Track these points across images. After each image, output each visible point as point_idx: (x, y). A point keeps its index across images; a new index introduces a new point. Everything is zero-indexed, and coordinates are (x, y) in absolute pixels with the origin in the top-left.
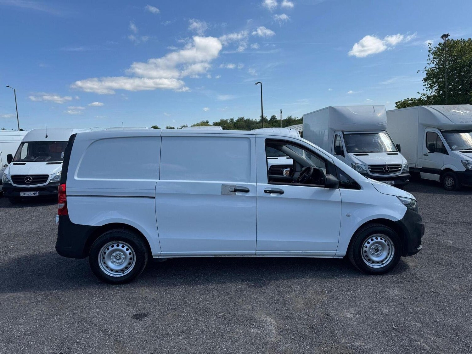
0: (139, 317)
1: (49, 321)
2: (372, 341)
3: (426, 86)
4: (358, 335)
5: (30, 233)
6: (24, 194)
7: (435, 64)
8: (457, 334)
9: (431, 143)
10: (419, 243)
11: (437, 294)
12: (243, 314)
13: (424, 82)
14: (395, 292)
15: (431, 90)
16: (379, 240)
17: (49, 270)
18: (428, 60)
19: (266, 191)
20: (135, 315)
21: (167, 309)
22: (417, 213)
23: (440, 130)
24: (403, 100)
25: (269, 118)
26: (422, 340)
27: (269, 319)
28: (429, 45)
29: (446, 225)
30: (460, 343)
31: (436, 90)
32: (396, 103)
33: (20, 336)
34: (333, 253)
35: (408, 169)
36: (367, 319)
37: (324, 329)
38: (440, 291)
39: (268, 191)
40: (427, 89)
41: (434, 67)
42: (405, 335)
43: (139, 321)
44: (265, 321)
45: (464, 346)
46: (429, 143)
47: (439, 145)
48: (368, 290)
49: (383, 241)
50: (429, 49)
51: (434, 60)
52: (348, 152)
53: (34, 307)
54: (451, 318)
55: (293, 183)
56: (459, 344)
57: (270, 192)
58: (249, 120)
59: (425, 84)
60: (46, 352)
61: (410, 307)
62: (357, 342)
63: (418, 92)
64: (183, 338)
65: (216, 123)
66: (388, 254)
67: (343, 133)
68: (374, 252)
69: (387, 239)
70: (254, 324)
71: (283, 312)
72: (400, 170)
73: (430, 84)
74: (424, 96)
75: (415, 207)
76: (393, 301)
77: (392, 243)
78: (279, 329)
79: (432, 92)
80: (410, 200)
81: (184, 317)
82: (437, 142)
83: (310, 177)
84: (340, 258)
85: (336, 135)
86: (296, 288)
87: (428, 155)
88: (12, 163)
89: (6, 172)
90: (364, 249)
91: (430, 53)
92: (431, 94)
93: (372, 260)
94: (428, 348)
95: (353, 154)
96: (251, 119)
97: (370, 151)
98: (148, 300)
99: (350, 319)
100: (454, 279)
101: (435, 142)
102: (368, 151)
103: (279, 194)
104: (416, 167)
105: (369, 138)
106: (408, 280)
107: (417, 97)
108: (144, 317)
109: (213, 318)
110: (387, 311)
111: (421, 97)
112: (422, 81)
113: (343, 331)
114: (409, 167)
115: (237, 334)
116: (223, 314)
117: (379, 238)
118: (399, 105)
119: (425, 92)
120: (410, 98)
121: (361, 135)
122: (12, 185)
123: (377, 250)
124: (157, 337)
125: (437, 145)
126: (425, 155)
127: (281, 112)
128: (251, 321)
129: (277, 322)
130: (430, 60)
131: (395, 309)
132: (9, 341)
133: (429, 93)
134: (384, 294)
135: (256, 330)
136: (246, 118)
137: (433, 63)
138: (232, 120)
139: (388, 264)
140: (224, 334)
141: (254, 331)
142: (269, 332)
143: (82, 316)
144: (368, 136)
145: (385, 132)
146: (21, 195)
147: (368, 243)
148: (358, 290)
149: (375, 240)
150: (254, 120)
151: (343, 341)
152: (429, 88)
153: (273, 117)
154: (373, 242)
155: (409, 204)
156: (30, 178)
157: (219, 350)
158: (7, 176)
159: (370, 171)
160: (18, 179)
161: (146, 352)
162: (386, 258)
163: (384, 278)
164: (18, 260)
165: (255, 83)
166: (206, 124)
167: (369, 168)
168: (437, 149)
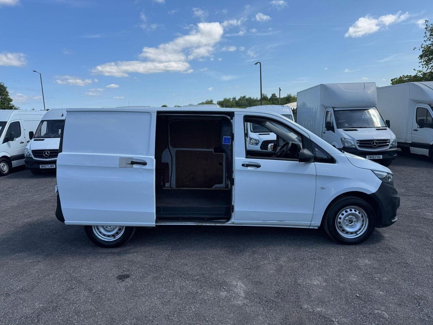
0: (122, 278)
1: (44, 279)
2: (334, 308)
3: (422, 63)
4: (321, 302)
5: (44, 201)
6: (43, 166)
7: (431, 41)
8: (420, 304)
9: (421, 118)
10: (394, 215)
11: (407, 265)
12: (216, 278)
13: (420, 59)
14: (365, 262)
15: (427, 67)
16: (353, 211)
17: (54, 234)
18: (424, 37)
19: (243, 165)
20: (120, 276)
21: (149, 271)
22: (392, 186)
23: (430, 106)
24: (399, 77)
25: (269, 96)
26: (383, 308)
27: (240, 284)
28: (425, 23)
29: (429, 199)
30: (421, 313)
31: (432, 66)
32: (392, 80)
33: (18, 291)
34: (308, 224)
35: (396, 144)
36: (332, 287)
37: (290, 294)
38: (411, 262)
39: (245, 165)
40: (423, 66)
41: (431, 44)
42: (367, 303)
43: (122, 281)
44: (235, 285)
45: (424, 316)
46: (419, 118)
47: (429, 120)
48: (339, 259)
49: (357, 213)
50: (426, 27)
51: (431, 37)
52: (338, 128)
53: (34, 266)
54: (417, 288)
55: (273, 157)
56: (419, 314)
57: (248, 165)
58: (250, 98)
59: (421, 61)
60: (37, 305)
61: (377, 276)
62: (318, 308)
63: (414, 69)
64: (158, 298)
65: (220, 101)
66: (362, 225)
67: (334, 110)
68: (348, 223)
69: (361, 211)
70: (225, 288)
71: (254, 277)
72: (388, 145)
73: (426, 61)
74: (420, 72)
75: (391, 181)
76: (362, 270)
77: (366, 215)
78: (247, 293)
79: (427, 69)
80: (385, 174)
81: (162, 279)
82: (427, 118)
83: (287, 152)
84: (315, 228)
85: (327, 111)
86: (271, 255)
87: (418, 130)
88: (33, 139)
89: (28, 147)
90: (339, 220)
91: (426, 30)
92: (426, 71)
93: (346, 231)
94: (387, 316)
95: (343, 130)
96: (252, 98)
97: (359, 127)
98: (133, 263)
99: (317, 286)
100: (427, 250)
101: (425, 118)
102: (357, 127)
103: (256, 168)
104: (406, 142)
105: (358, 114)
106: (381, 250)
107: (413, 74)
108: (127, 278)
109: (188, 281)
110: (354, 279)
111: (417, 74)
112: (418, 58)
113: (308, 297)
114: (398, 142)
115: (207, 297)
116: (198, 277)
117: (353, 210)
118: (394, 82)
119: (421, 69)
120: (406, 75)
121: (351, 111)
122: (33, 159)
123: (351, 221)
124: (135, 296)
125: (427, 120)
126: (414, 130)
127: (280, 90)
128: (222, 285)
129: (246, 287)
130: (426, 37)
131: (362, 278)
132: (8, 295)
133: (425, 70)
134: (354, 263)
135: (225, 293)
136: (247, 97)
137: (430, 40)
138: (234, 98)
139: (361, 235)
140: (195, 296)
141: (224, 294)
142: (238, 295)
143: (74, 276)
144: (358, 112)
145: (375, 108)
146: (41, 168)
147: (343, 214)
148: (329, 258)
149: (349, 212)
150: (255, 98)
151: (306, 306)
152: (425, 65)
153: (274, 95)
154: (347, 213)
155: (384, 178)
156: (47, 153)
157: (188, 311)
158: (29, 150)
159: (358, 146)
160: (38, 153)
161: (123, 309)
162: (360, 229)
163: (358, 248)
164: (30, 224)
165: (255, 63)
166: (210, 102)
167: (357, 143)
168: (426, 124)
